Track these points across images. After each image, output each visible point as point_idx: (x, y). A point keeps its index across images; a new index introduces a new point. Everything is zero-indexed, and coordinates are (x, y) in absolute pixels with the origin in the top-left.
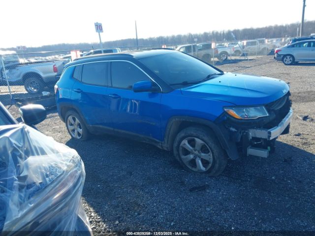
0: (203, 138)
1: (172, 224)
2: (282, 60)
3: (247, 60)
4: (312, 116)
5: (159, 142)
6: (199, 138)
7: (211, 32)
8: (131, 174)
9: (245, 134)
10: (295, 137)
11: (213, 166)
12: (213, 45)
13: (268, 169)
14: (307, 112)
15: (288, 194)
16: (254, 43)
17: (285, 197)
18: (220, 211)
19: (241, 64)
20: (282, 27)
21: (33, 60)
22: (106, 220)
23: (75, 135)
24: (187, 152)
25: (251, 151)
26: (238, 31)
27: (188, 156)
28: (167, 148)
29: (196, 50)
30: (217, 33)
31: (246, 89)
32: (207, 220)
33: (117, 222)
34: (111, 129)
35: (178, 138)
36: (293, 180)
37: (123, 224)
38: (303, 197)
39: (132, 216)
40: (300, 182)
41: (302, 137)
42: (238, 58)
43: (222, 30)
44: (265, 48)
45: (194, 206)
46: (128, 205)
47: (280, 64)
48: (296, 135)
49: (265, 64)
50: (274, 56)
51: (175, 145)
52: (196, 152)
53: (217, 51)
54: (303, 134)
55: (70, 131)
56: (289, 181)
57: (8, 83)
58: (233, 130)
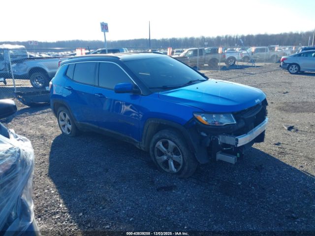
0: (175, 140)
1: (131, 220)
2: (288, 69)
3: (254, 66)
4: (298, 127)
5: (137, 143)
6: (172, 141)
7: (224, 37)
8: (107, 170)
9: (214, 139)
10: (274, 145)
11: (183, 169)
12: (220, 50)
13: (237, 175)
14: (294, 123)
15: (248, 200)
16: (263, 50)
17: (244, 202)
18: (179, 211)
19: (247, 70)
20: (297, 35)
21: (44, 55)
22: (72, 211)
23: (65, 131)
24: (161, 154)
25: (220, 156)
26: (252, 36)
27: (162, 157)
28: (144, 148)
29: (204, 54)
30: (230, 37)
31: (218, 97)
32: (164, 218)
33: (81, 214)
34: (96, 126)
35: (153, 140)
36: (258, 186)
37: (86, 216)
38: (261, 204)
39: (97, 209)
40: (263, 189)
41: (280, 146)
42: (245, 64)
43: (236, 35)
44: (274, 56)
45: (156, 204)
46: (96, 200)
47: (286, 72)
48: (275, 144)
49: (271, 71)
50: (279, 64)
51: (151, 146)
52: (169, 154)
53: (224, 56)
54: (283, 143)
55: (61, 127)
56: (253, 188)
57: (13, 76)
58: (205, 135)
